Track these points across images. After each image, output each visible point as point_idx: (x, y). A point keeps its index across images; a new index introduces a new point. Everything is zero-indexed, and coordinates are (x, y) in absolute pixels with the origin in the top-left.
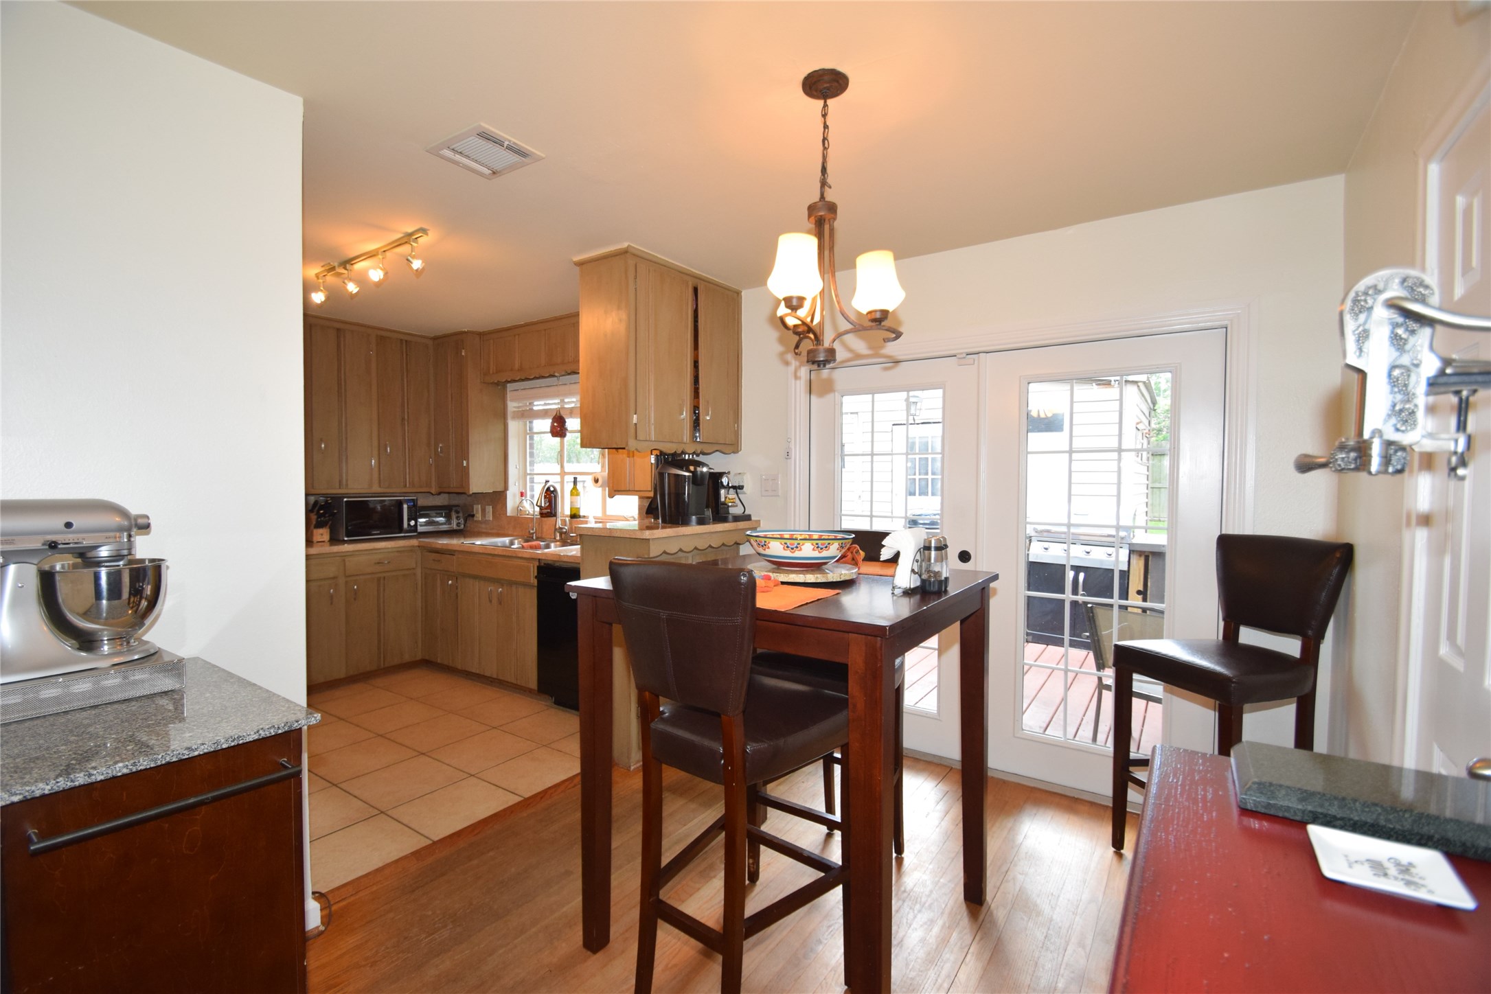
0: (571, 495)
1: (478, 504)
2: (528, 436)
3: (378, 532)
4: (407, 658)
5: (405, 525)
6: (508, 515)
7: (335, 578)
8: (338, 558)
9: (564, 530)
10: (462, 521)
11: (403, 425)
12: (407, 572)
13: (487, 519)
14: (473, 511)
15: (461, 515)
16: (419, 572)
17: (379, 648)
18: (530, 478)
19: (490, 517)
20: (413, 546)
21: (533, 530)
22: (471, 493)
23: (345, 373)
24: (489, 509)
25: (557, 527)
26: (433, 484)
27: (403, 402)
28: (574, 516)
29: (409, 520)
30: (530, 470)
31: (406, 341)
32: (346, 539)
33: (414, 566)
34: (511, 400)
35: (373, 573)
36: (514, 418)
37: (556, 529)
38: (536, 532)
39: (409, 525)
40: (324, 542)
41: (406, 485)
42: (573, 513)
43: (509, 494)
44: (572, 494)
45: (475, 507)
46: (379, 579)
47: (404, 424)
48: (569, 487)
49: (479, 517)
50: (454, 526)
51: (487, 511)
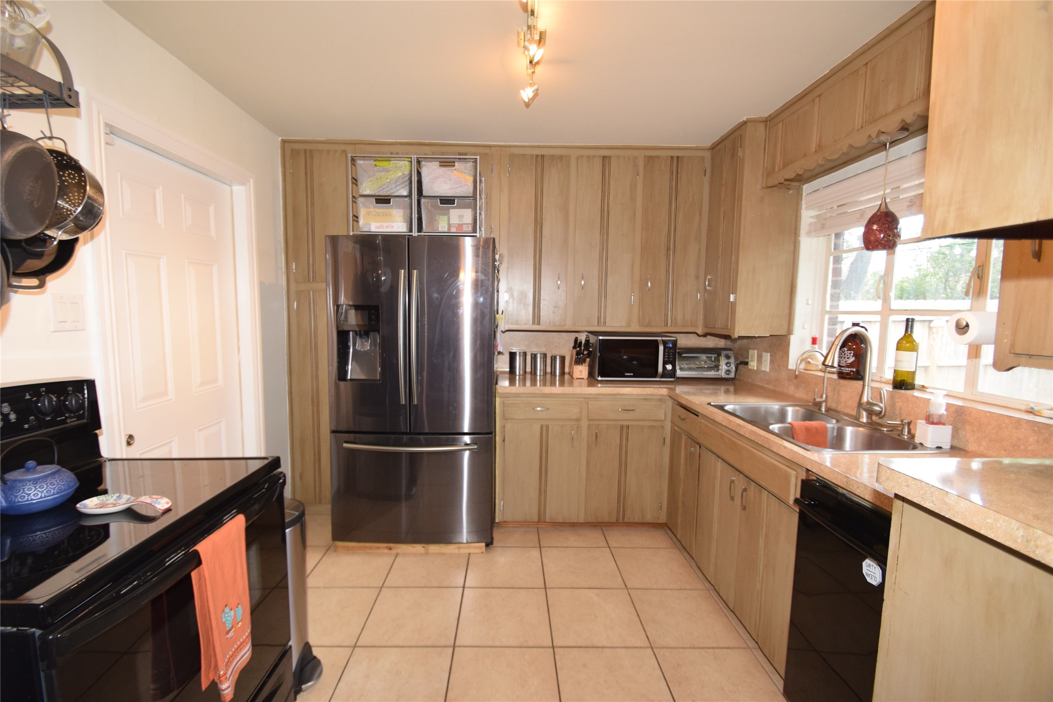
0: (897, 349)
1: (754, 349)
2: (831, 258)
3: (632, 374)
4: (649, 518)
5: (660, 369)
6: (790, 367)
7: (578, 420)
8: (582, 400)
9: (877, 408)
10: (733, 367)
11: (668, 255)
12: (656, 424)
13: (763, 369)
14: (748, 358)
15: (732, 360)
16: (668, 426)
17: (619, 502)
18: (830, 319)
19: (766, 367)
20: (662, 395)
21: (822, 397)
22: (736, 336)
23: (608, 204)
24: (767, 357)
25: (865, 399)
26: (700, 323)
27: (669, 231)
28: (902, 383)
29: (665, 363)
30: (831, 307)
31: (678, 157)
32: (600, 378)
33: (663, 418)
34: (808, 208)
35: (616, 420)
36: (809, 233)
37: (860, 404)
38: (826, 401)
39: (664, 368)
40: (583, 379)
41: (667, 324)
42: (899, 379)
43: (794, 340)
44: (899, 347)
45: (751, 352)
46: (622, 427)
47: (670, 254)
48: (897, 332)
49: (753, 365)
50: (722, 373)
51: (764, 359)
